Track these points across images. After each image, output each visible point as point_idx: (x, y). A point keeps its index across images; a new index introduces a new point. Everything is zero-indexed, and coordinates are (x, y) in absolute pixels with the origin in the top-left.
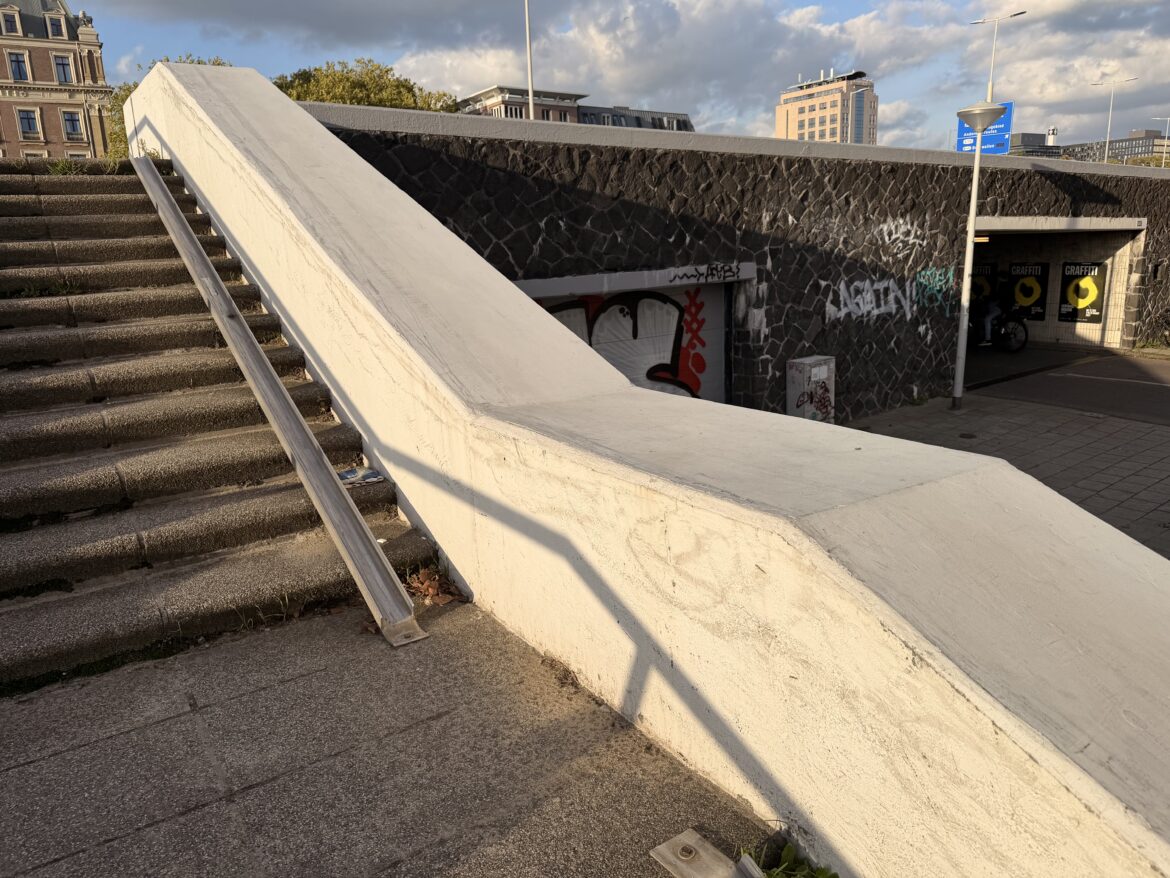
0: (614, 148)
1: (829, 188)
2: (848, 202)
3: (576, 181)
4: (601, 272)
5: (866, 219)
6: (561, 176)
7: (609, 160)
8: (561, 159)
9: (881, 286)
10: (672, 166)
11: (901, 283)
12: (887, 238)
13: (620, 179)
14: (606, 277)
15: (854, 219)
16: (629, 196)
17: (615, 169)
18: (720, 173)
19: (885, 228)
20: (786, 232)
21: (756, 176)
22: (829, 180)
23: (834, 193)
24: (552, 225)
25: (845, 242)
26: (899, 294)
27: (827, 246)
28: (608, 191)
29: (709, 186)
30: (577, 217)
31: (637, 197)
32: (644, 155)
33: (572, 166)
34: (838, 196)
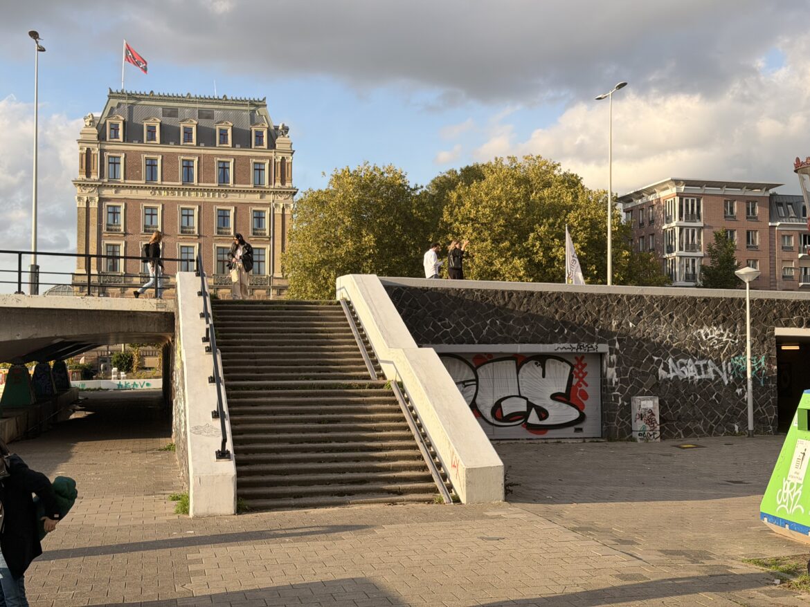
0: (525, 291)
1: (657, 310)
2: (671, 316)
3: (506, 304)
4: (517, 343)
5: (687, 327)
6: (498, 303)
7: (523, 296)
8: (499, 295)
9: (701, 363)
10: (556, 299)
11: (718, 363)
12: (704, 337)
13: (528, 304)
14: (519, 345)
15: (677, 326)
16: (534, 311)
17: (526, 300)
18: (585, 302)
19: (702, 331)
20: (628, 331)
21: (607, 304)
22: (657, 306)
23: (661, 312)
24: (493, 323)
25: (670, 337)
26: (717, 369)
27: (658, 340)
28: (522, 309)
29: (578, 308)
30: (506, 319)
31: (537, 312)
32: (541, 294)
33: (504, 299)
34: (664, 313)
